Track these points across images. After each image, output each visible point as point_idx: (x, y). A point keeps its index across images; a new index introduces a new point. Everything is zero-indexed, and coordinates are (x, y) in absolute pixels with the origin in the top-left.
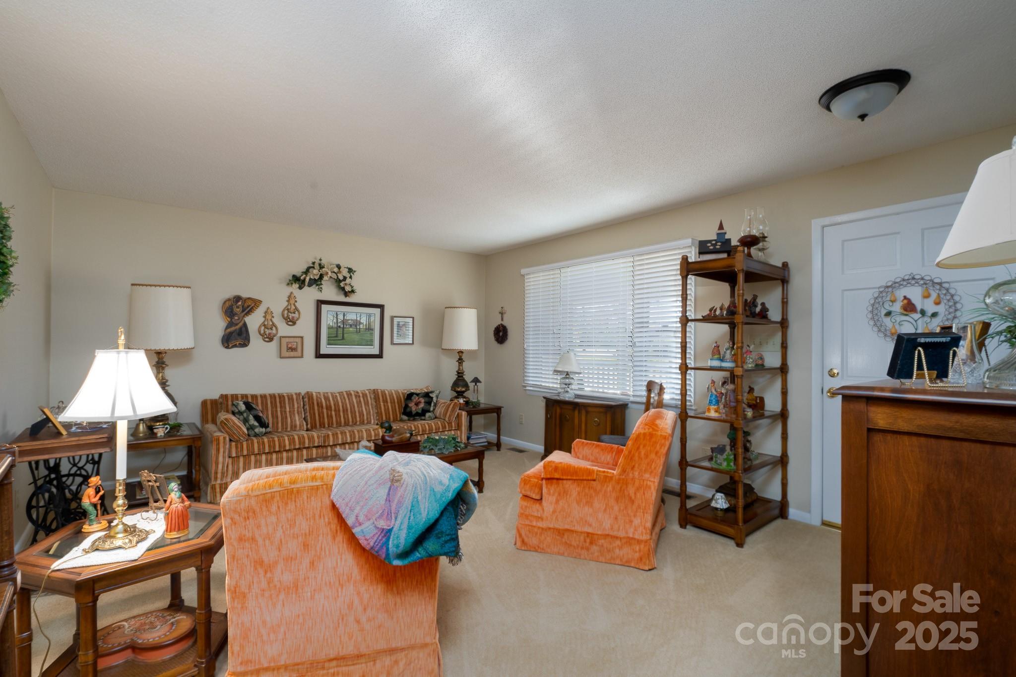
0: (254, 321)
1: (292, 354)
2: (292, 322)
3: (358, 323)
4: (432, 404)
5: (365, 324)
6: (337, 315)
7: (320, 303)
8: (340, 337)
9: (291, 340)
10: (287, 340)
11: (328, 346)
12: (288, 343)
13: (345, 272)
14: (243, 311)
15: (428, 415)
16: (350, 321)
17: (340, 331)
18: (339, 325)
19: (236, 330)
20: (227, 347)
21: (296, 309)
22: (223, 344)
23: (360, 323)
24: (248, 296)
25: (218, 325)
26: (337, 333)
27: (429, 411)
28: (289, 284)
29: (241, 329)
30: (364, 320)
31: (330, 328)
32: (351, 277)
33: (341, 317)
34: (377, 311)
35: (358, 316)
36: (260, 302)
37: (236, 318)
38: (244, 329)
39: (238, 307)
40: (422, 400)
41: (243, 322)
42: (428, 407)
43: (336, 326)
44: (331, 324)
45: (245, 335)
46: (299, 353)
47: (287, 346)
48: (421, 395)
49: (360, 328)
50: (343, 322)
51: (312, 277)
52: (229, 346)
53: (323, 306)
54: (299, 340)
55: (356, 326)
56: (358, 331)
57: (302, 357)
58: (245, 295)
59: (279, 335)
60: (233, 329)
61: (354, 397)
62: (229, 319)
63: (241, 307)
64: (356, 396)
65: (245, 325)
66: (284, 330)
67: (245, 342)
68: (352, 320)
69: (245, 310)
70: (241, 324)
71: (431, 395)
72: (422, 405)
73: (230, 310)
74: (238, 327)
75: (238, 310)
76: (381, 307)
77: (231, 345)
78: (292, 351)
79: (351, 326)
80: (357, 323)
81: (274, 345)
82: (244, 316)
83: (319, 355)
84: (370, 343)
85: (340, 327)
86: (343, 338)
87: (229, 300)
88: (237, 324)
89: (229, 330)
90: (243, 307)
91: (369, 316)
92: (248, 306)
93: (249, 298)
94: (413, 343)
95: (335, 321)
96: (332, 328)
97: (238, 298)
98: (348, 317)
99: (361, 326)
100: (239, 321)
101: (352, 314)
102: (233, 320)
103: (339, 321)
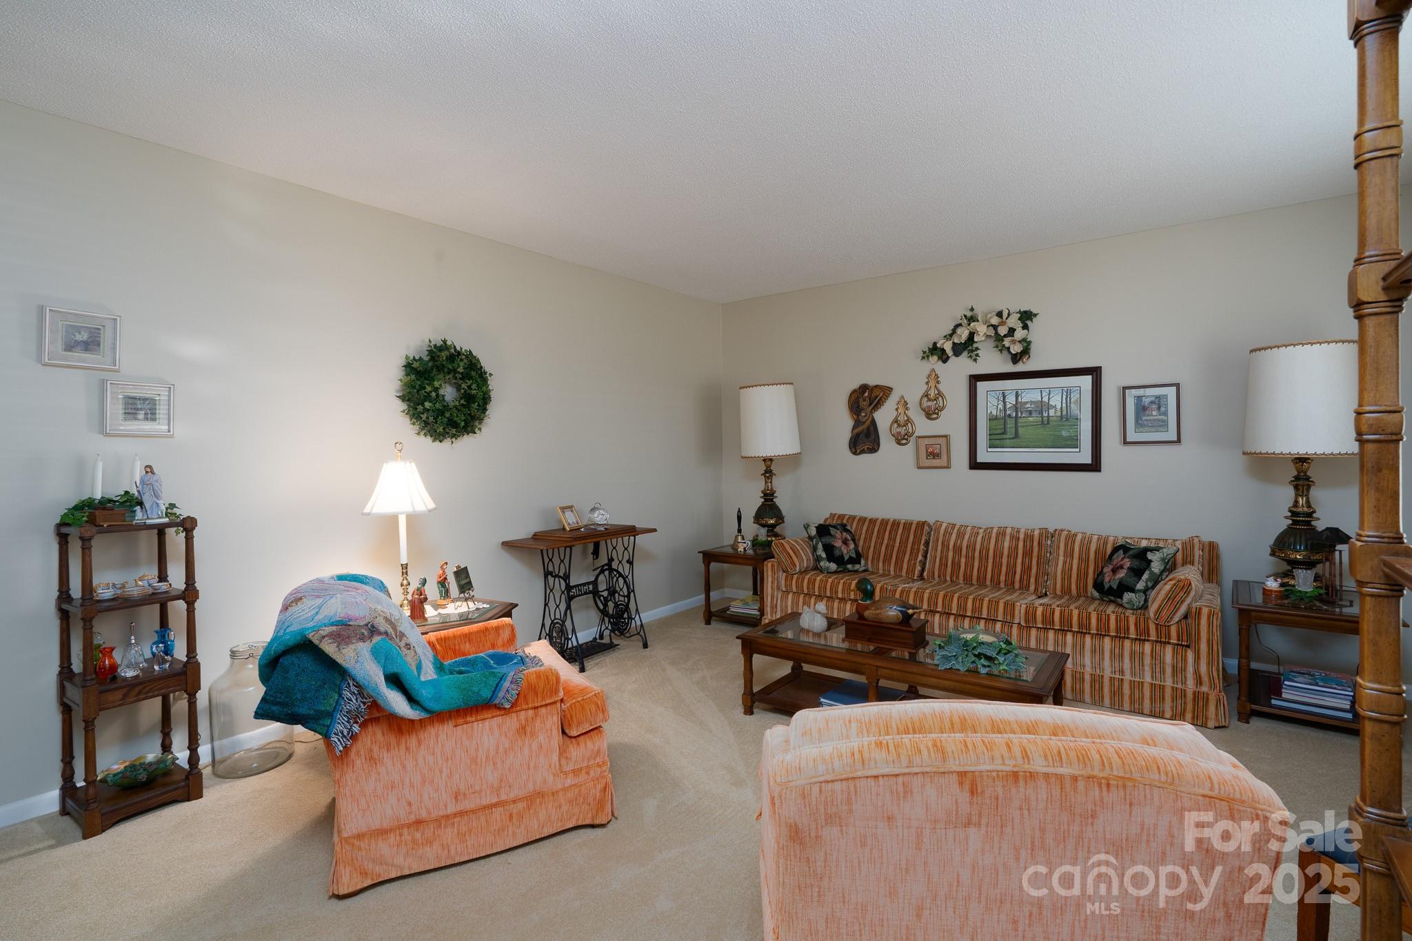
0: (884, 417)
1: (936, 462)
2: (931, 414)
3: (1044, 408)
4: (1145, 576)
5: (1059, 407)
6: (1004, 397)
7: (975, 379)
8: (1011, 432)
9: (932, 441)
10: (927, 441)
11: (989, 450)
12: (927, 447)
13: (1014, 321)
14: (870, 404)
15: (1127, 596)
16: (1028, 405)
17: (1011, 423)
18: (1008, 412)
19: (863, 430)
20: (855, 453)
21: (940, 394)
22: (850, 448)
23: (1049, 407)
24: (875, 384)
25: (844, 425)
26: (1005, 428)
27: (1133, 590)
28: (926, 356)
29: (868, 428)
30: (1056, 401)
31: (992, 419)
32: (1025, 327)
33: (1011, 399)
34: (1086, 382)
35: (1044, 394)
36: (890, 389)
37: (863, 414)
38: (872, 428)
39: (864, 400)
40: (1127, 563)
41: (870, 419)
42: (1131, 580)
43: (1002, 415)
44: (994, 413)
45: (873, 436)
46: (943, 462)
47: (927, 451)
48: (1131, 552)
49: (1048, 416)
50: (1016, 407)
51: (956, 341)
52: (856, 451)
53: (979, 384)
54: (942, 441)
55: (1041, 412)
56: (1045, 423)
57: (948, 467)
58: (872, 383)
59: (917, 434)
60: (860, 429)
61: (1008, 538)
62: (855, 417)
63: (867, 399)
64: (1012, 537)
65: (873, 422)
66: (923, 427)
67: (874, 448)
68: (1032, 402)
69: (873, 402)
70: (868, 422)
71: (1150, 556)
72: (1121, 574)
73: (856, 405)
74: (865, 426)
75: (865, 403)
76: (1095, 373)
77: (858, 451)
78: (934, 458)
79: (1030, 412)
80: (1042, 406)
81: (909, 449)
82: (871, 412)
83: (975, 465)
84: (1073, 442)
85: (1010, 416)
86: (1017, 435)
87: (854, 391)
88: (864, 423)
89: (855, 431)
90: (870, 399)
91: (1068, 392)
92: (876, 397)
93: (877, 386)
94: (1179, 441)
95: (1001, 406)
96: (996, 418)
97: (864, 388)
98: (1025, 398)
99: (1052, 412)
100: (866, 418)
101: (1031, 391)
102: (860, 418)
103: (1008, 406)
